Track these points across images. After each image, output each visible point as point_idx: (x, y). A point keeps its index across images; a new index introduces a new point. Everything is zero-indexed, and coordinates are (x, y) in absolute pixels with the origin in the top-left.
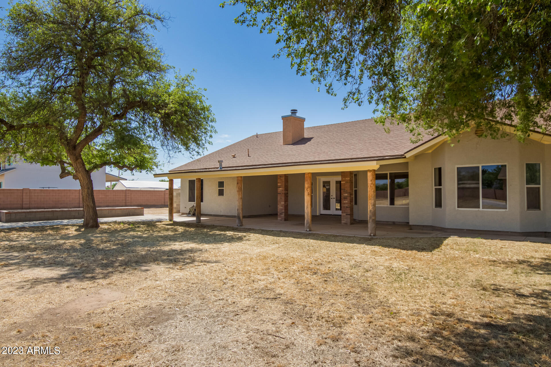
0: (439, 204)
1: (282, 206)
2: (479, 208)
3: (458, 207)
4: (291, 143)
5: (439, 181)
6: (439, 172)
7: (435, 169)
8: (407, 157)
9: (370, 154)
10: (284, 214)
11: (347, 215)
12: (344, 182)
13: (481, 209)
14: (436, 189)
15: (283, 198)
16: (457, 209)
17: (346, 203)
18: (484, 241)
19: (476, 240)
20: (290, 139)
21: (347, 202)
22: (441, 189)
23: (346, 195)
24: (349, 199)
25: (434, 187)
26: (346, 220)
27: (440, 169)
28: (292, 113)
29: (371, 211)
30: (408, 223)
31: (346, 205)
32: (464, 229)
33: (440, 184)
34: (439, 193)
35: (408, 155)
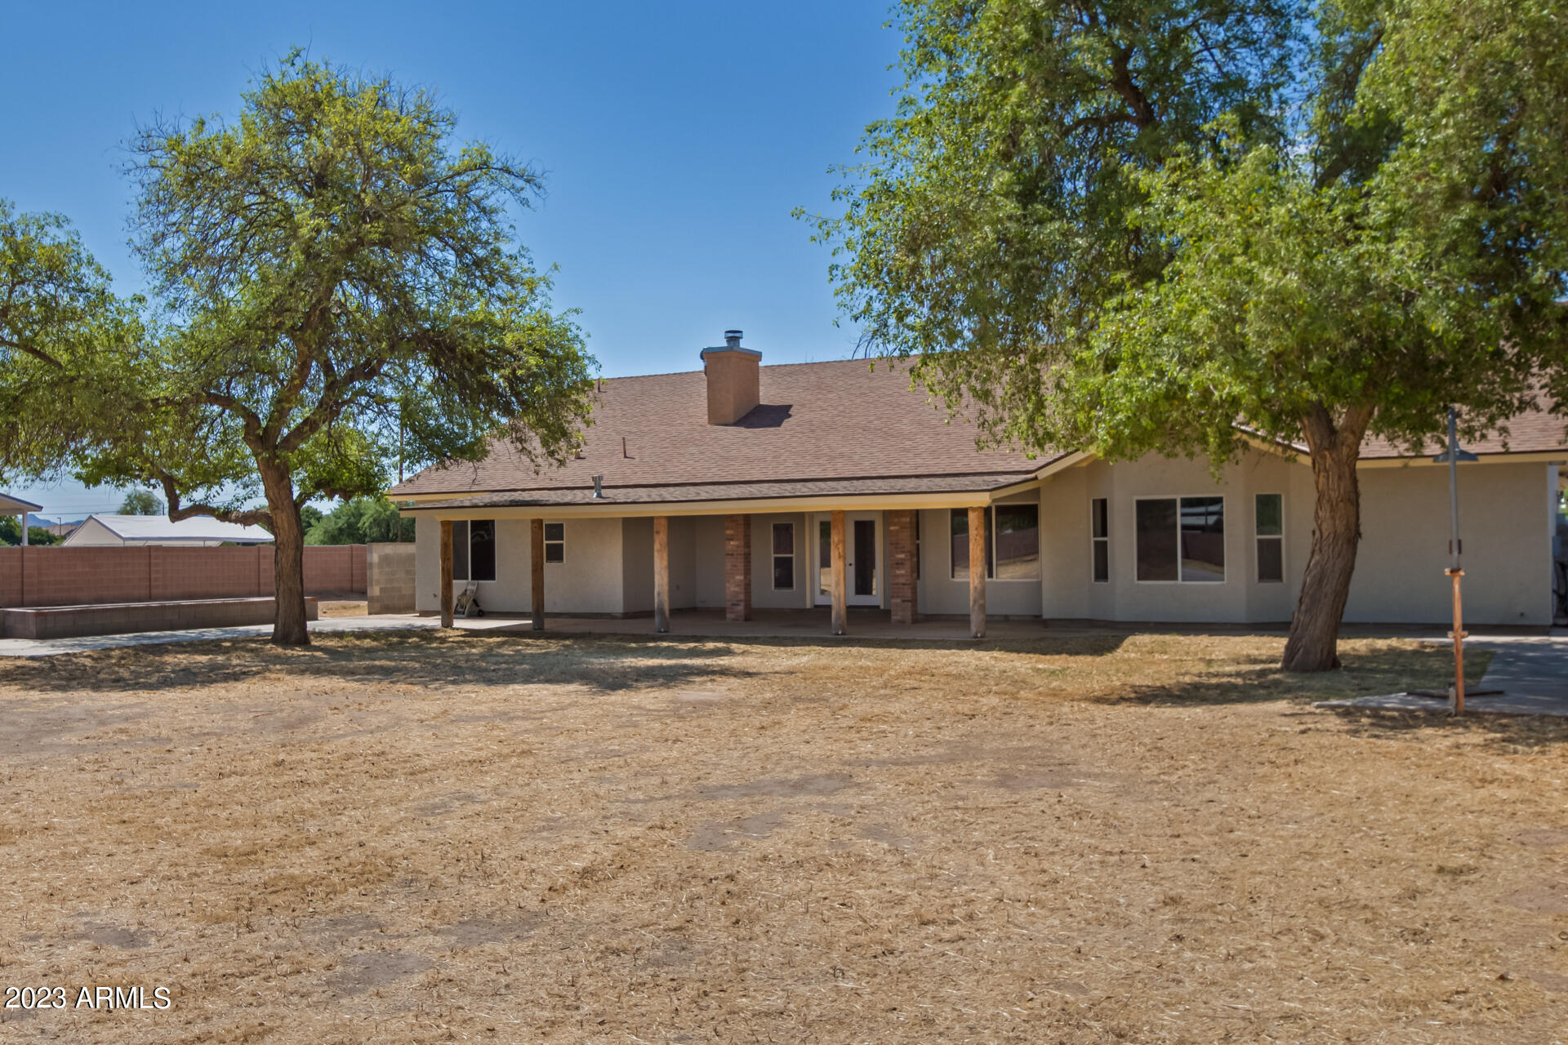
0: (1102, 573)
1: (737, 585)
2: (1175, 578)
3: (1139, 578)
4: (732, 421)
5: (1102, 526)
6: (1102, 507)
7: (1094, 501)
8: (1040, 478)
9: (958, 465)
10: (742, 604)
11: (904, 601)
12: (897, 528)
13: (1180, 581)
14: (1096, 543)
15: (741, 566)
16: (1136, 582)
17: (902, 575)
18: (1181, 638)
19: (1167, 638)
20: (729, 410)
21: (903, 572)
22: (1106, 542)
23: (902, 556)
24: (908, 565)
25: (1093, 539)
26: (901, 613)
27: (1104, 503)
28: (729, 340)
30: (1040, 616)
31: (902, 580)
32: (1149, 623)
33: (1104, 533)
34: (1101, 550)
35: (1043, 474)
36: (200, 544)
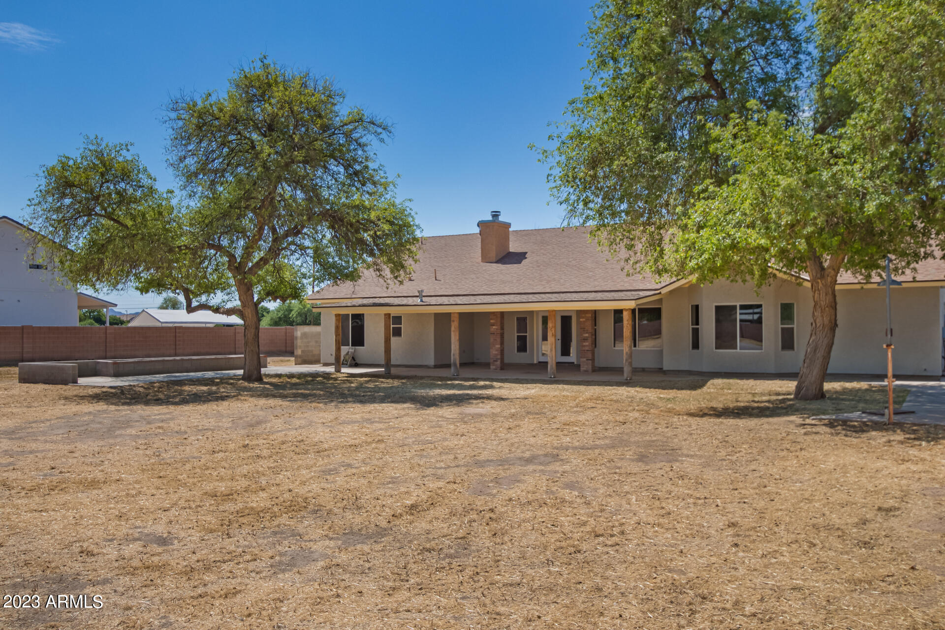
0: (696, 345)
1: (497, 350)
2: (736, 348)
3: (716, 348)
4: (494, 261)
5: (696, 320)
6: (696, 309)
7: (692, 306)
8: (662, 293)
9: (618, 286)
10: (499, 360)
11: (587, 360)
12: (584, 320)
13: (738, 350)
14: (693, 328)
15: (499, 340)
16: (715, 350)
17: (587, 346)
18: (739, 381)
19: (731, 381)
20: (493, 255)
21: (587, 344)
22: (698, 329)
23: (587, 335)
24: (590, 340)
25: (691, 327)
26: (586, 366)
27: (697, 307)
28: (493, 216)
29: (627, 353)
30: (662, 369)
31: (587, 348)
33: (697, 324)
34: (696, 333)
35: (664, 291)
36: (204, 325)
